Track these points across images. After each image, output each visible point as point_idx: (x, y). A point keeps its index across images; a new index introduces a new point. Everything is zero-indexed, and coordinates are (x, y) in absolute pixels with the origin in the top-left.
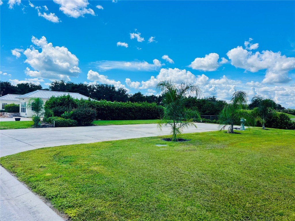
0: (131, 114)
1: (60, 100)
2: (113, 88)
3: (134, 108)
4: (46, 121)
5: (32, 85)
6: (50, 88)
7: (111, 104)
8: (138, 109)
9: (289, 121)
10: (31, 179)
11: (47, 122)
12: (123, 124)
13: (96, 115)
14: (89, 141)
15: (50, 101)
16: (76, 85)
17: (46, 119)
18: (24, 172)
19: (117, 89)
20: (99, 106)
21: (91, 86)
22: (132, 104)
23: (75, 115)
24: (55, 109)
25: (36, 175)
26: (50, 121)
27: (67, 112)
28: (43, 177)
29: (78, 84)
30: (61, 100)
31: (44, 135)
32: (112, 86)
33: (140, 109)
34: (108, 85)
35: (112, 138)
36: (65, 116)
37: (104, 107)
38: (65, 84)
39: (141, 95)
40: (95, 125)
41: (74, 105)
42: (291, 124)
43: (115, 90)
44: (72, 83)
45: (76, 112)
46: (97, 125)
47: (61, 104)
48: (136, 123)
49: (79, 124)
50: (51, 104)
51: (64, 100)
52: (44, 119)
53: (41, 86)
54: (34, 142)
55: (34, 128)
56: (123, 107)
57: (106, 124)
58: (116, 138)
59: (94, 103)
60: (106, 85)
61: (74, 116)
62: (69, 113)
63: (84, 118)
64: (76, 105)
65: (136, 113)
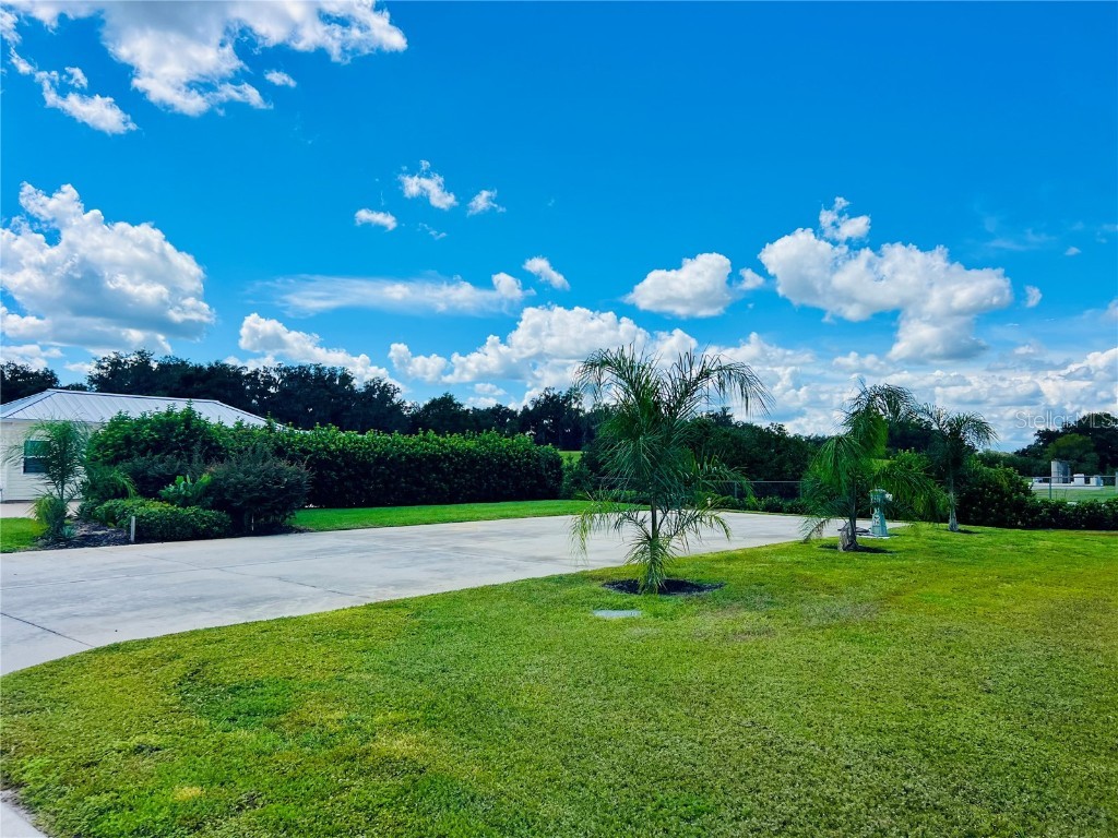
0: (435, 479)
1: (152, 429)
2: (346, 379)
3: (446, 456)
4: (94, 518)
5: (15, 371)
6: (92, 380)
7: (356, 442)
8: (464, 459)
9: (1028, 499)
10: (105, 823)
11: (101, 521)
12: (412, 524)
13: (307, 489)
14: (303, 601)
15: (110, 436)
16: (199, 369)
17: (92, 509)
18: (64, 782)
19: (358, 385)
20: (310, 452)
21: (256, 373)
22: (438, 441)
23: (221, 491)
24: (134, 464)
25: (124, 798)
26: (110, 518)
27: (185, 480)
28: (166, 810)
29: (206, 367)
30: (158, 431)
31: (100, 583)
32: (339, 373)
33: (470, 460)
34: (324, 368)
35: (397, 585)
36: (179, 497)
37: (330, 453)
38: (155, 366)
39: (455, 405)
40: (302, 527)
41: (211, 448)
42: (1036, 510)
43: (352, 387)
44: (183, 363)
45: (226, 479)
46: (309, 531)
47: (157, 447)
48: (464, 515)
49: (237, 528)
50: (113, 446)
51: (172, 430)
52: (82, 510)
53: (52, 374)
54: (62, 617)
55: (46, 547)
56: (404, 454)
57: (345, 525)
58: (412, 584)
59: (289, 441)
60: (318, 369)
61: (215, 496)
62: (193, 481)
63: (261, 501)
64: (219, 448)
65: (455, 477)
